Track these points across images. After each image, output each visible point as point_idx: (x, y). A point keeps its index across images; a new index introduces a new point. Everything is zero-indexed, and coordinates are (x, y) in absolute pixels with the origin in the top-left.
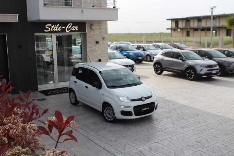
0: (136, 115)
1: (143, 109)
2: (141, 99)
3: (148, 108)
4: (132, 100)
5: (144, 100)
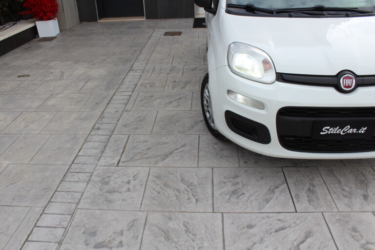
1: (327, 130)
2: (332, 82)
3: (363, 130)
4: (283, 75)
5: (350, 87)
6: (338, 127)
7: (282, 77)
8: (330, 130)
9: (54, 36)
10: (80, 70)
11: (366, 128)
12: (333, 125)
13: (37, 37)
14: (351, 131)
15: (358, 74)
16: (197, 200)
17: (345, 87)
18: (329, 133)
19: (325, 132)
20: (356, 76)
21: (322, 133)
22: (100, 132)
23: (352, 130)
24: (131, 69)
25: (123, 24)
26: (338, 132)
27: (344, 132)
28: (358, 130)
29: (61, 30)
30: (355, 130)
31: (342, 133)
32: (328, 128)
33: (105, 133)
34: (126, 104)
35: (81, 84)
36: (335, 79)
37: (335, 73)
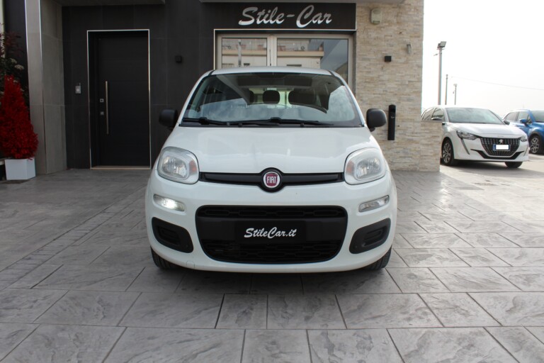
0: (211, 249)
1: (251, 233)
3: (292, 233)
4: (206, 175)
5: (275, 184)
6: (263, 229)
7: (205, 177)
8: (255, 232)
9: (26, 179)
10: (40, 210)
11: (295, 231)
12: (258, 227)
13: (3, 178)
14: (279, 234)
15: (285, 171)
16: (105, 317)
17: (269, 184)
18: (254, 236)
19: (249, 234)
20: (282, 174)
21: (246, 236)
22: (30, 262)
23: (279, 232)
24: (103, 212)
25: (121, 172)
26: (264, 235)
27: (271, 235)
28: (287, 233)
29: (37, 174)
30: (284, 232)
31: (269, 237)
32: (252, 229)
33: (35, 262)
34: (76, 240)
35: (32, 222)
36: (259, 177)
37: (259, 171)
